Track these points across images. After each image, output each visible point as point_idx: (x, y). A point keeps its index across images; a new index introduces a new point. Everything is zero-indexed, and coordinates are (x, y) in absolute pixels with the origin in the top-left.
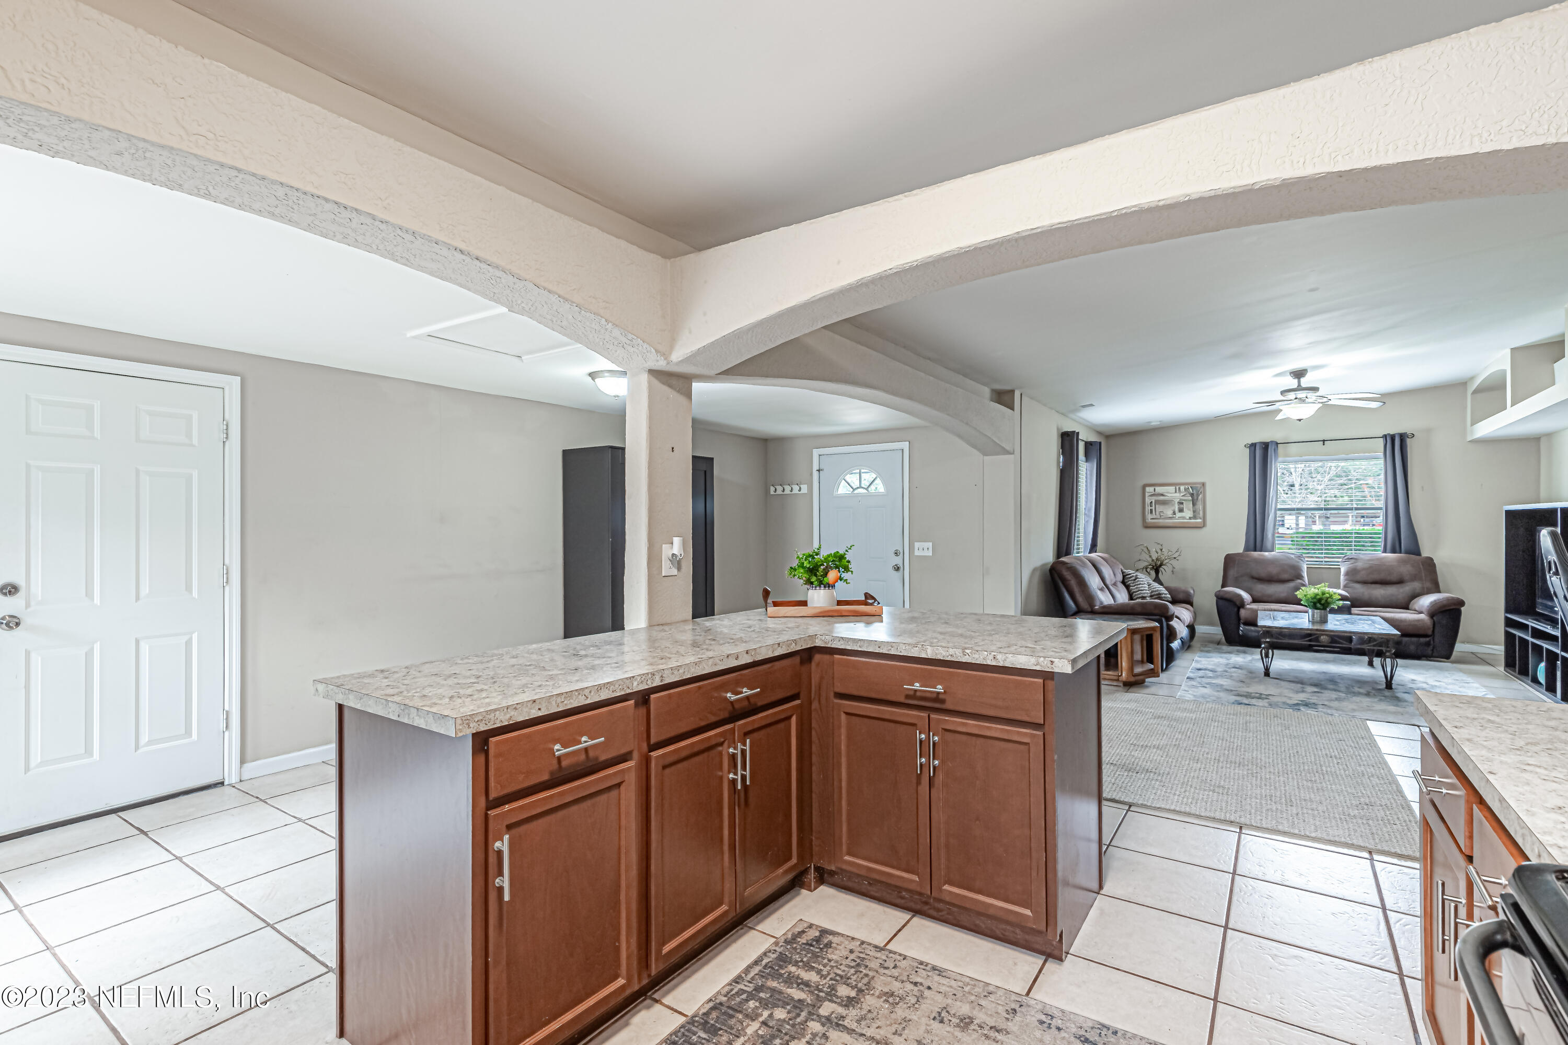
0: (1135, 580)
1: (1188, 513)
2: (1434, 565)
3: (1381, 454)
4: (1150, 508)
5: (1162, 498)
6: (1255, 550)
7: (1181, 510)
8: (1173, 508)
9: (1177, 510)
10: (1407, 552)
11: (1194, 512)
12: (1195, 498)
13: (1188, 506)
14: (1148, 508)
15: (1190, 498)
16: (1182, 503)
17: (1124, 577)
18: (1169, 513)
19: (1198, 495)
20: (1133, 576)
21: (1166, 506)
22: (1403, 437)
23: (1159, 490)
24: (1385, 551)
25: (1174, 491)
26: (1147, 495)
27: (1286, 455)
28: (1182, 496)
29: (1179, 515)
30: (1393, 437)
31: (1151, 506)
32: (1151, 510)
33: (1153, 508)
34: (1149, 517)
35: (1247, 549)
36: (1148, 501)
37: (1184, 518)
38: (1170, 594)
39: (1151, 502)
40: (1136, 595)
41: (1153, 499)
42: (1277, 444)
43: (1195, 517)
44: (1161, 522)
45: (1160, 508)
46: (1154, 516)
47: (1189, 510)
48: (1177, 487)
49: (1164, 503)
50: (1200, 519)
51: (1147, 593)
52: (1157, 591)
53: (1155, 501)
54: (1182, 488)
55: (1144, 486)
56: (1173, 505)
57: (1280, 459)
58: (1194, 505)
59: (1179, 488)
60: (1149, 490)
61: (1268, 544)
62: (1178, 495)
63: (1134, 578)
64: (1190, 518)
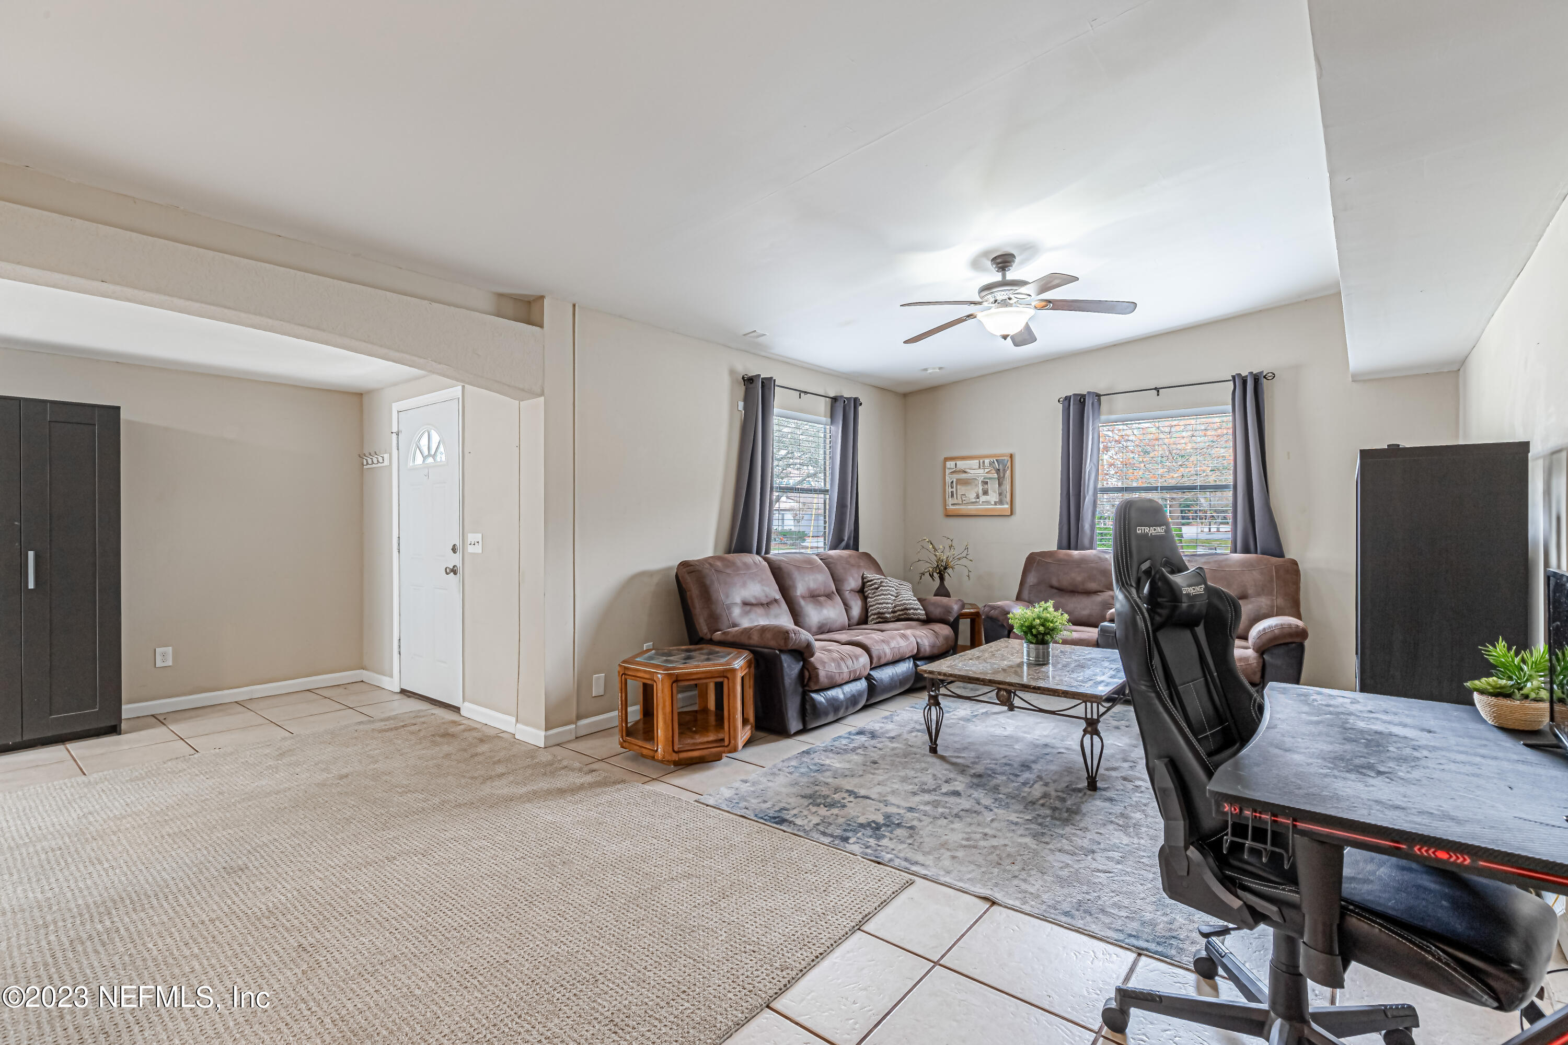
0: (877, 589)
1: (993, 497)
2: (1297, 572)
3: (1230, 407)
4: (950, 490)
5: (963, 476)
6: (1069, 548)
7: (985, 493)
8: (976, 490)
9: (981, 492)
10: (1263, 553)
11: (1000, 494)
12: (1002, 475)
13: (993, 487)
14: (949, 490)
15: (996, 476)
16: (986, 483)
17: (864, 584)
18: (972, 496)
19: (1005, 471)
20: (875, 583)
21: (969, 487)
22: (1257, 379)
23: (961, 464)
24: (1235, 551)
25: (977, 467)
26: (948, 472)
27: (1110, 413)
28: (987, 473)
29: (983, 498)
30: (1244, 382)
31: (952, 487)
32: (952, 492)
33: (954, 490)
34: (950, 501)
35: (1060, 547)
36: (948, 480)
37: (988, 502)
38: (925, 609)
39: (952, 482)
40: (871, 610)
41: (955, 477)
42: (1099, 396)
43: (1001, 502)
44: (964, 509)
45: (962, 490)
46: (955, 501)
47: (994, 492)
48: (981, 461)
49: (966, 482)
50: (1007, 504)
51: (888, 608)
52: (904, 604)
53: (957, 480)
54: (987, 461)
55: (946, 459)
56: (977, 485)
57: (1103, 417)
58: (1000, 485)
59: (984, 462)
60: (950, 464)
61: (1086, 542)
62: (981, 471)
63: (877, 586)
64: (996, 503)
